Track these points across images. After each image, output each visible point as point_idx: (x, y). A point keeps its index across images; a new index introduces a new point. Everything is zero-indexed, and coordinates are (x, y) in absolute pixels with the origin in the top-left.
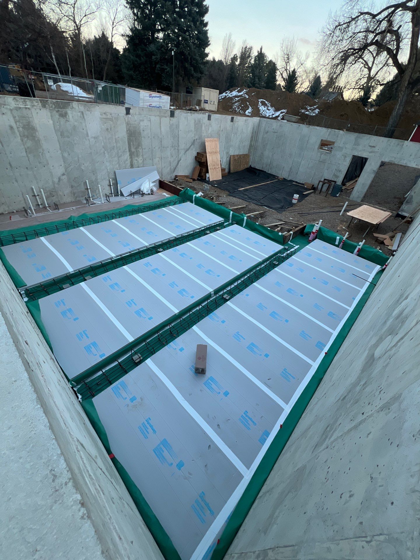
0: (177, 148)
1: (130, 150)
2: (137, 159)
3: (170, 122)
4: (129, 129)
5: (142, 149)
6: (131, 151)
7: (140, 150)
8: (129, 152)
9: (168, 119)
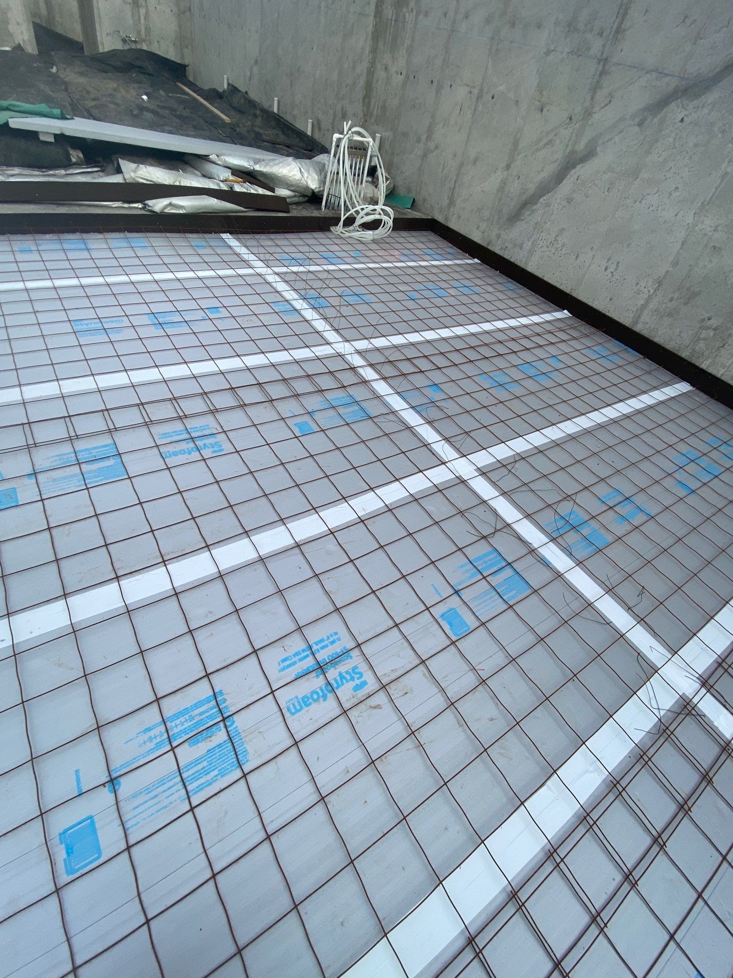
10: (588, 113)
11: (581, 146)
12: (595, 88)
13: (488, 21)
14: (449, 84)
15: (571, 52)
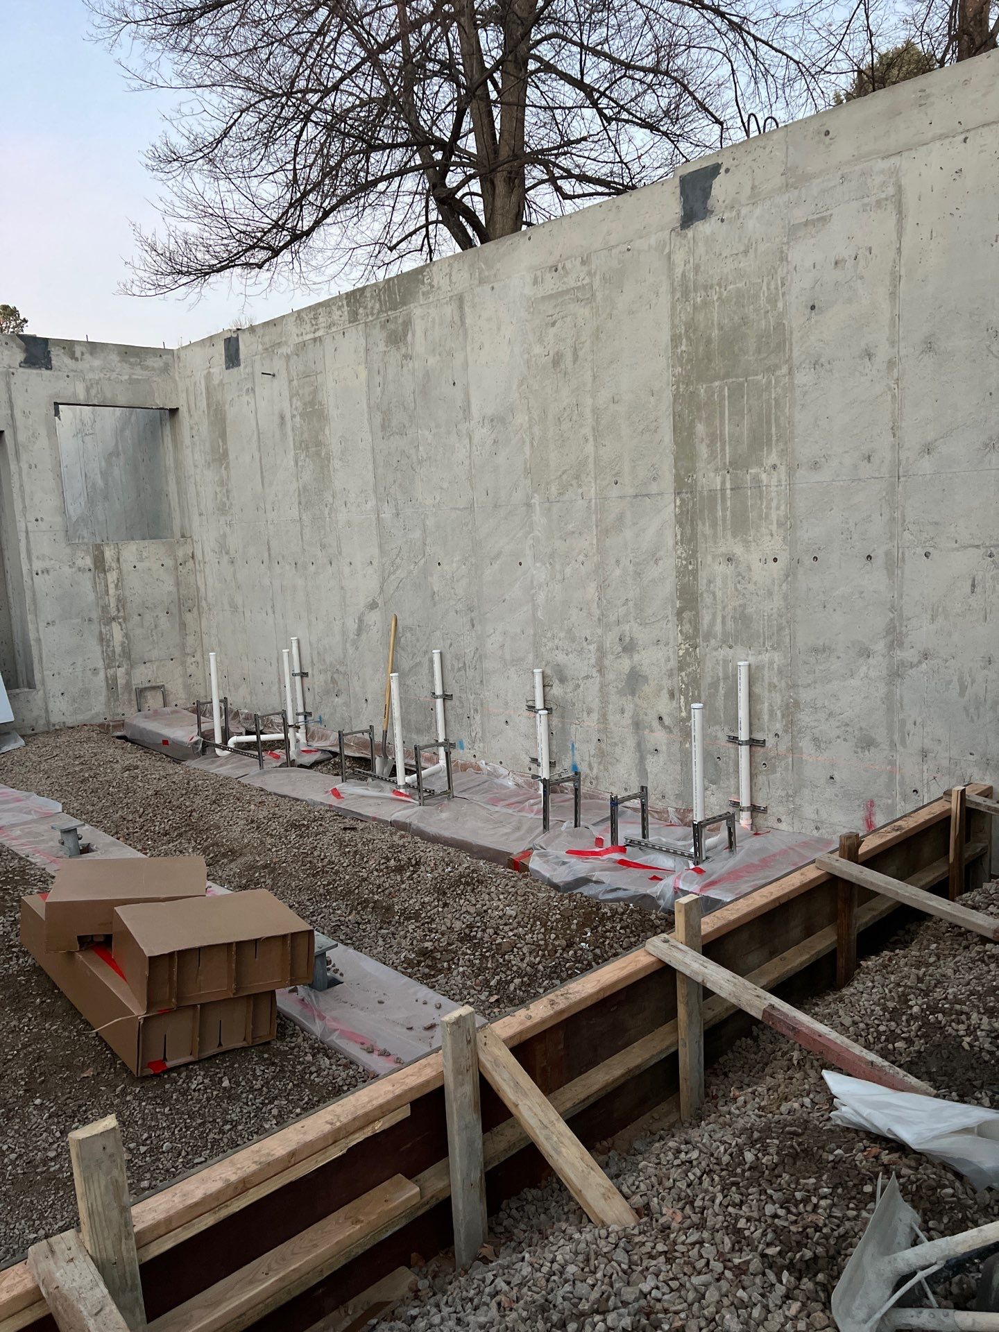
1: (683, 485)
2: (738, 550)
4: (691, 326)
5: (791, 471)
6: (692, 489)
7: (773, 481)
8: (678, 493)
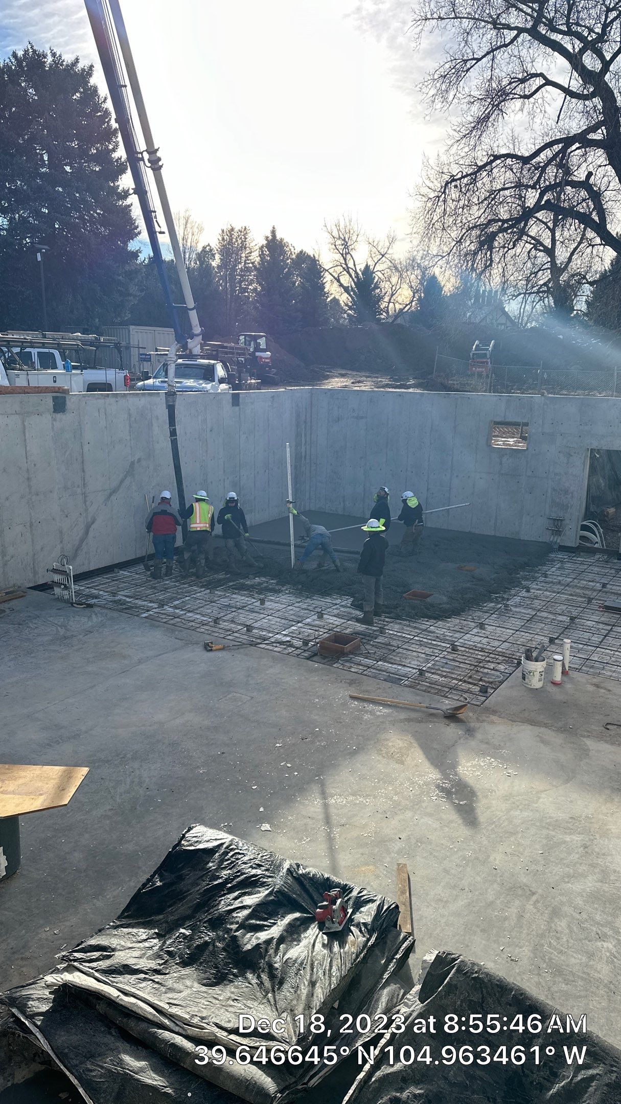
0: (79, 491)
3: (53, 424)
9: (47, 419)
10: (86, 510)
11: (89, 520)
12: (85, 502)
13: (22, 497)
14: (8, 528)
15: (70, 495)
